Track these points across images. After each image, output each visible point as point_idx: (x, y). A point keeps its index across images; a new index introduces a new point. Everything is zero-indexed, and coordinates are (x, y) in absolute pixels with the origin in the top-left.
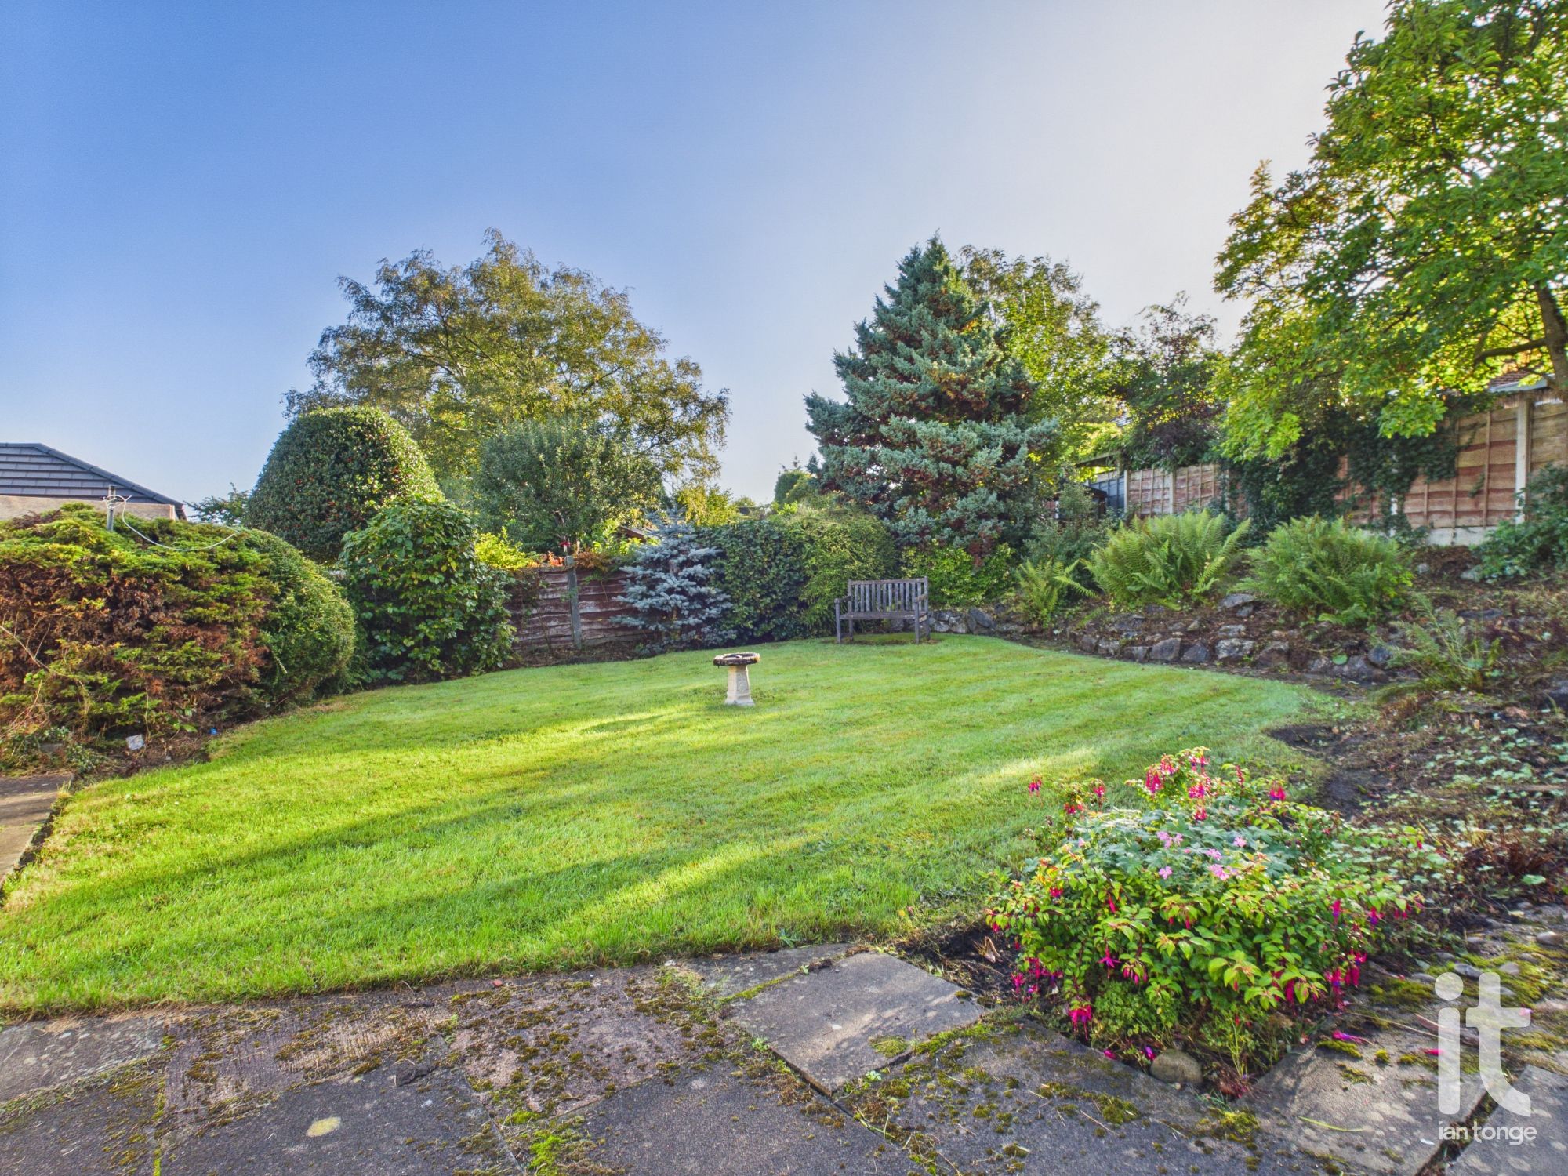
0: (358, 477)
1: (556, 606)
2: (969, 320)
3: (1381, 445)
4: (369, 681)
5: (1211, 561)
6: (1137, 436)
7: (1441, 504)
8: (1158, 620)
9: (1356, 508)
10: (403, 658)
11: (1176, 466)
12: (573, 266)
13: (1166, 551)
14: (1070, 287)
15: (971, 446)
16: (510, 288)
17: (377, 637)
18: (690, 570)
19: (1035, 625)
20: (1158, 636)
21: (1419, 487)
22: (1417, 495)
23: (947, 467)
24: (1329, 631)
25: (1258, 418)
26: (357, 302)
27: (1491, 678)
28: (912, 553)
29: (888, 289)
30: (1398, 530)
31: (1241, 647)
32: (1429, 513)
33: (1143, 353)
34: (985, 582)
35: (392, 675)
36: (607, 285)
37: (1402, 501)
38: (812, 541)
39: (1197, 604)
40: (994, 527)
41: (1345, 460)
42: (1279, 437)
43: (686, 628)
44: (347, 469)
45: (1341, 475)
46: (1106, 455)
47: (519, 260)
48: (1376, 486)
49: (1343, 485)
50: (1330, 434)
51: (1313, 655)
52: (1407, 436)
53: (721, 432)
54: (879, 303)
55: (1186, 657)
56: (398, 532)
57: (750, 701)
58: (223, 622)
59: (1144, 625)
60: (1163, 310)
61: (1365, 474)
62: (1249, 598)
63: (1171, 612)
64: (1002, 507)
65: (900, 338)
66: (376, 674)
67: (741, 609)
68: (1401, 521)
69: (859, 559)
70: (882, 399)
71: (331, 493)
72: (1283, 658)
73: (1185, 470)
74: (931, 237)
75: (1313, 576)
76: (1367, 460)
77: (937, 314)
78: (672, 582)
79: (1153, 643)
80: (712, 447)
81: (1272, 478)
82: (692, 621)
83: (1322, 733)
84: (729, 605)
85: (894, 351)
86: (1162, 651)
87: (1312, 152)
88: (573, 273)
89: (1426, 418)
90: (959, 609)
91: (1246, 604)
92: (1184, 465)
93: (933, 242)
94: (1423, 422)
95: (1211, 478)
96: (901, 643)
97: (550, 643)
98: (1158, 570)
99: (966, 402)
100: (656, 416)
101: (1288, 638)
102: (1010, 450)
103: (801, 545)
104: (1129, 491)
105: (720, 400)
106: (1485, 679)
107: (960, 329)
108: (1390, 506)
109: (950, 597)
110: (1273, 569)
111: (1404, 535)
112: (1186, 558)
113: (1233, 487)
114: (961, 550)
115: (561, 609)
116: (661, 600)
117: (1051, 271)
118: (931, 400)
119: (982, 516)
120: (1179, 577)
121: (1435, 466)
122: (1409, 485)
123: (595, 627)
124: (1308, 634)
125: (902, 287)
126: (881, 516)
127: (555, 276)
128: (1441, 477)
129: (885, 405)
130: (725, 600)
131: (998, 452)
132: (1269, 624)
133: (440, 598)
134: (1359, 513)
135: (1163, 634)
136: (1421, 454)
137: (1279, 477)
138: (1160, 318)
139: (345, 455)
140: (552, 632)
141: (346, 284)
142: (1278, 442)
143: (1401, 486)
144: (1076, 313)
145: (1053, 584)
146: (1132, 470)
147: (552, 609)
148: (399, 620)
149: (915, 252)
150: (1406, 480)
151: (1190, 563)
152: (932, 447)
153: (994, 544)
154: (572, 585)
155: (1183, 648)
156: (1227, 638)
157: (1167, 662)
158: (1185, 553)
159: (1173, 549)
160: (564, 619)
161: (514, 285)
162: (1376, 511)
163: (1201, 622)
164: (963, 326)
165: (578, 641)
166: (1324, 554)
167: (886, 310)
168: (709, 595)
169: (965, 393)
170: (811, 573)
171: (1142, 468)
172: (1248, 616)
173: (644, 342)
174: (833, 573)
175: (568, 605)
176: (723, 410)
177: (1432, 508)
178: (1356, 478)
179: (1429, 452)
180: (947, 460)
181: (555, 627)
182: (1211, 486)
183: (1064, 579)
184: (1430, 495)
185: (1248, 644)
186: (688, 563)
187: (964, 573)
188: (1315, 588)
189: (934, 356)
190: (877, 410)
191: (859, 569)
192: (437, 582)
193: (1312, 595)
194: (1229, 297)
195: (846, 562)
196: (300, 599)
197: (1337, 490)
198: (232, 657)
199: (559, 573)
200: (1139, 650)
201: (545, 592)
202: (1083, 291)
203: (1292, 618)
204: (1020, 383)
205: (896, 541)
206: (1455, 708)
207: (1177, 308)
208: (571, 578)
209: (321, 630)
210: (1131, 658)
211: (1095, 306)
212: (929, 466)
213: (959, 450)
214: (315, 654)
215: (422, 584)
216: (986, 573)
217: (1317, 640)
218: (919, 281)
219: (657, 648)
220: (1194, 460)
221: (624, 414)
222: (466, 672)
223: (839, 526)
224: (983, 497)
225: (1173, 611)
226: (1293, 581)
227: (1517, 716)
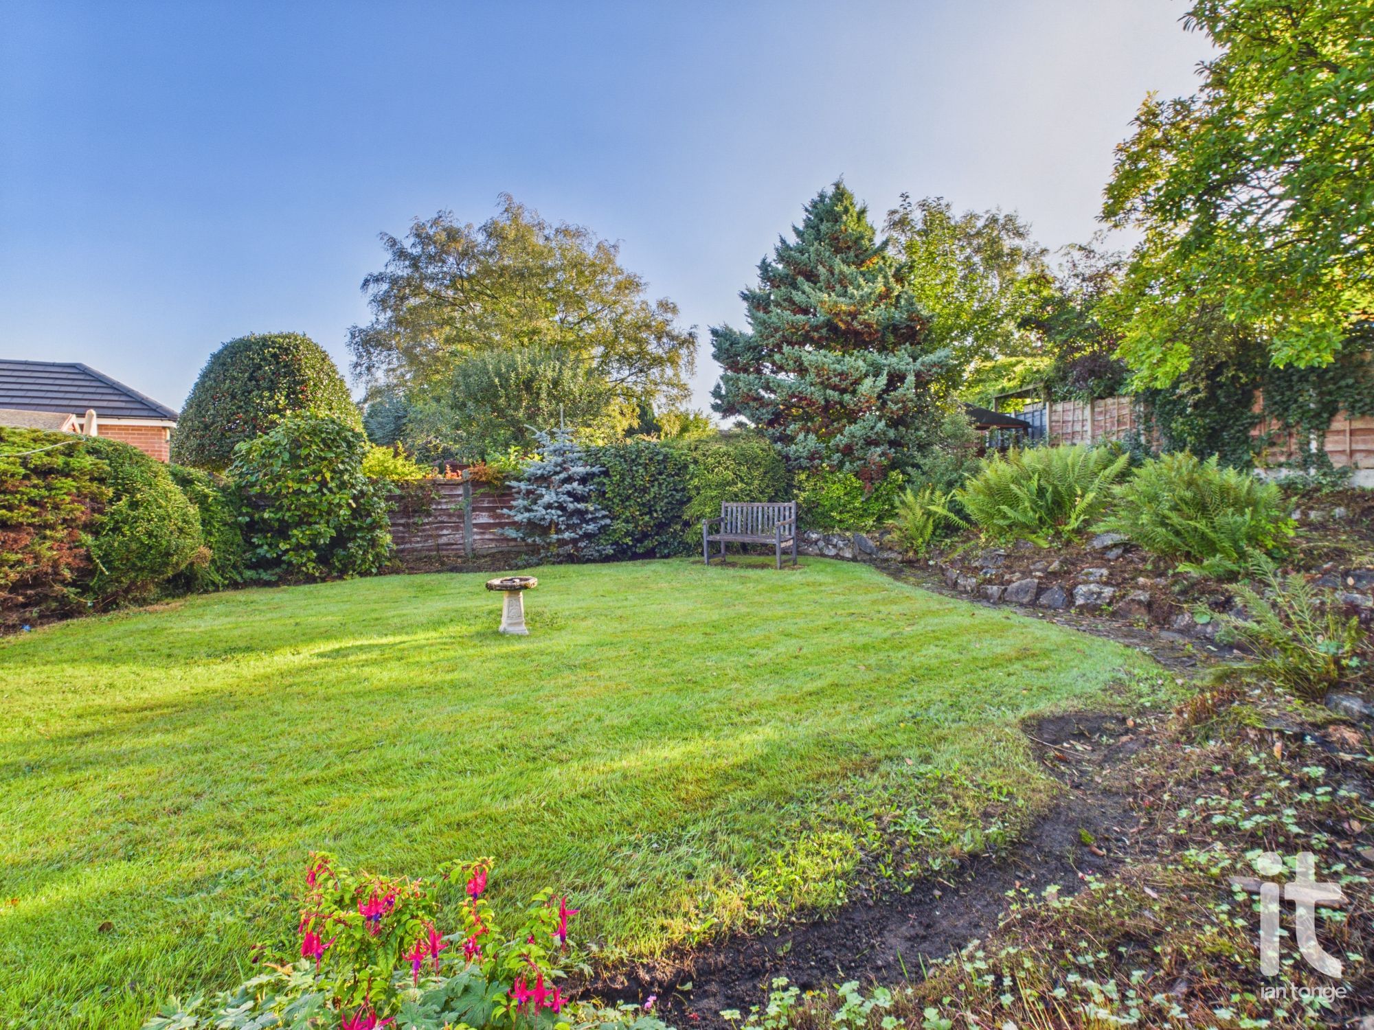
0: (267, 394)
1: (450, 515)
2: (870, 257)
3: (1295, 378)
4: (239, 579)
5: (1082, 496)
6: (1058, 369)
7: (1365, 442)
8: (1022, 557)
9: (1272, 444)
10: (277, 562)
11: (1094, 398)
12: (573, 222)
13: (1036, 484)
14: (1020, 235)
15: (857, 375)
16: (515, 241)
17: (254, 540)
18: (568, 487)
19: (911, 554)
20: (1018, 575)
21: (1339, 423)
22: (1338, 432)
23: (833, 395)
24: (1199, 582)
25: (1148, 348)
26: (395, 253)
27: (1348, 667)
28: (803, 477)
29: (795, 229)
30: (1319, 469)
31: (1099, 594)
32: (1352, 452)
33: (1061, 289)
34: (876, 507)
35: (265, 576)
36: (601, 238)
37: (1322, 437)
38: (696, 462)
39: (1068, 543)
40: (883, 454)
41: (1259, 395)
42: (1168, 367)
43: (562, 543)
44: (258, 387)
45: (1257, 409)
46: (1031, 387)
47: (526, 219)
48: (1291, 421)
49: (1259, 420)
50: (1240, 366)
51: (1176, 610)
52: (1302, 366)
53: (691, 363)
54: (783, 241)
55: (1043, 600)
56: (276, 444)
57: (523, 629)
58: (29, 525)
59: (1007, 563)
60: (1081, 248)
61: (1281, 409)
62: (1117, 538)
63: (1039, 550)
64: (892, 434)
65: (800, 273)
66: (249, 574)
67: (619, 525)
68: (1321, 459)
69: (742, 480)
70: (777, 330)
71: (241, 407)
72: (1143, 610)
73: (1101, 402)
74: (835, 181)
75: (1175, 519)
76: (1282, 394)
77: (838, 251)
78: (549, 497)
79: (1010, 582)
80: (684, 376)
81: (1182, 412)
82: (567, 535)
83: (1110, 725)
84: (608, 521)
85: (794, 286)
86: (1017, 593)
87: (1202, 80)
88: (573, 228)
89: (1321, 347)
90: (848, 534)
91: (1115, 546)
92: (1101, 397)
93: (837, 186)
94: (1319, 351)
95: (1126, 411)
96: (763, 566)
97: (438, 550)
98: (1027, 504)
99: (857, 333)
100: (632, 348)
101: (1154, 587)
102: (896, 379)
103: (686, 466)
104: (1051, 422)
105: (690, 334)
106: (1341, 668)
107: (860, 265)
108: (1308, 443)
109: (841, 521)
110: (1134, 508)
111: (1325, 475)
112: (1056, 491)
113: (1148, 418)
114: (850, 475)
115: (454, 519)
116: (538, 514)
117: (1002, 221)
118: (824, 331)
119: (870, 443)
120: (1050, 512)
121: (1356, 401)
122: (1329, 421)
123: (487, 537)
124: (1175, 583)
125: (807, 226)
126: (775, 440)
127: (557, 231)
128: (1363, 414)
129: (778, 335)
130: (604, 517)
131: (883, 381)
132: (1136, 569)
133: (312, 505)
134: (1275, 449)
135: (1023, 573)
136: (1339, 388)
137: (1189, 410)
138: (1077, 255)
139: (259, 374)
140: (444, 540)
141: (386, 238)
142: (1166, 373)
143: (1321, 420)
144: (1026, 258)
145: (929, 514)
146: (1055, 401)
147: (445, 519)
148: (276, 524)
149: (822, 196)
150: (1325, 415)
151: (1062, 498)
152: (818, 375)
153: (884, 472)
154: (466, 495)
155: (1040, 591)
156: (1086, 583)
157: (1021, 605)
158: (1055, 487)
159: (1042, 482)
160: (457, 528)
161: (520, 238)
162: (1294, 447)
163: (1063, 563)
164: (863, 262)
165: (469, 550)
166: (1188, 494)
167: (788, 248)
168: (587, 512)
169: (855, 323)
170: (694, 493)
171: (1064, 399)
172: (1117, 558)
173: (630, 284)
174: (714, 493)
175: (461, 516)
176: (693, 343)
177: (1355, 447)
178: (1272, 413)
179: (1347, 386)
180: (835, 388)
181: (447, 536)
182: (1127, 420)
183: (940, 510)
184: (1352, 432)
185: (1108, 591)
186: (569, 480)
187: (855, 498)
188: (1177, 533)
189: (830, 288)
190: (771, 340)
191: (742, 490)
192: (309, 490)
193: (1176, 541)
194: (1115, 226)
195: (728, 484)
196: (134, 505)
197: (1253, 425)
198: (37, 558)
199: (456, 485)
200: (994, 590)
201: (439, 503)
202: (1032, 238)
203: (1162, 564)
204: (914, 317)
205: (789, 464)
206: (1253, 720)
207: (1095, 246)
208: (466, 491)
209: (150, 535)
210: (986, 597)
211: (1044, 252)
212: (817, 395)
213: (846, 379)
214: (142, 557)
215: (298, 492)
216: (877, 499)
217: (1184, 592)
218: (822, 220)
219: (534, 559)
220: (1111, 391)
221: (610, 345)
222: (341, 575)
223: (724, 449)
224: (871, 422)
225: (1041, 549)
226: (1154, 523)
227: (1344, 741)
